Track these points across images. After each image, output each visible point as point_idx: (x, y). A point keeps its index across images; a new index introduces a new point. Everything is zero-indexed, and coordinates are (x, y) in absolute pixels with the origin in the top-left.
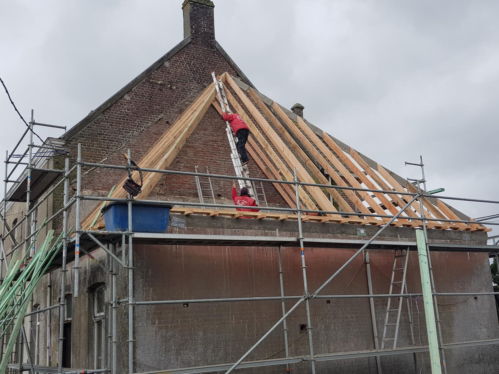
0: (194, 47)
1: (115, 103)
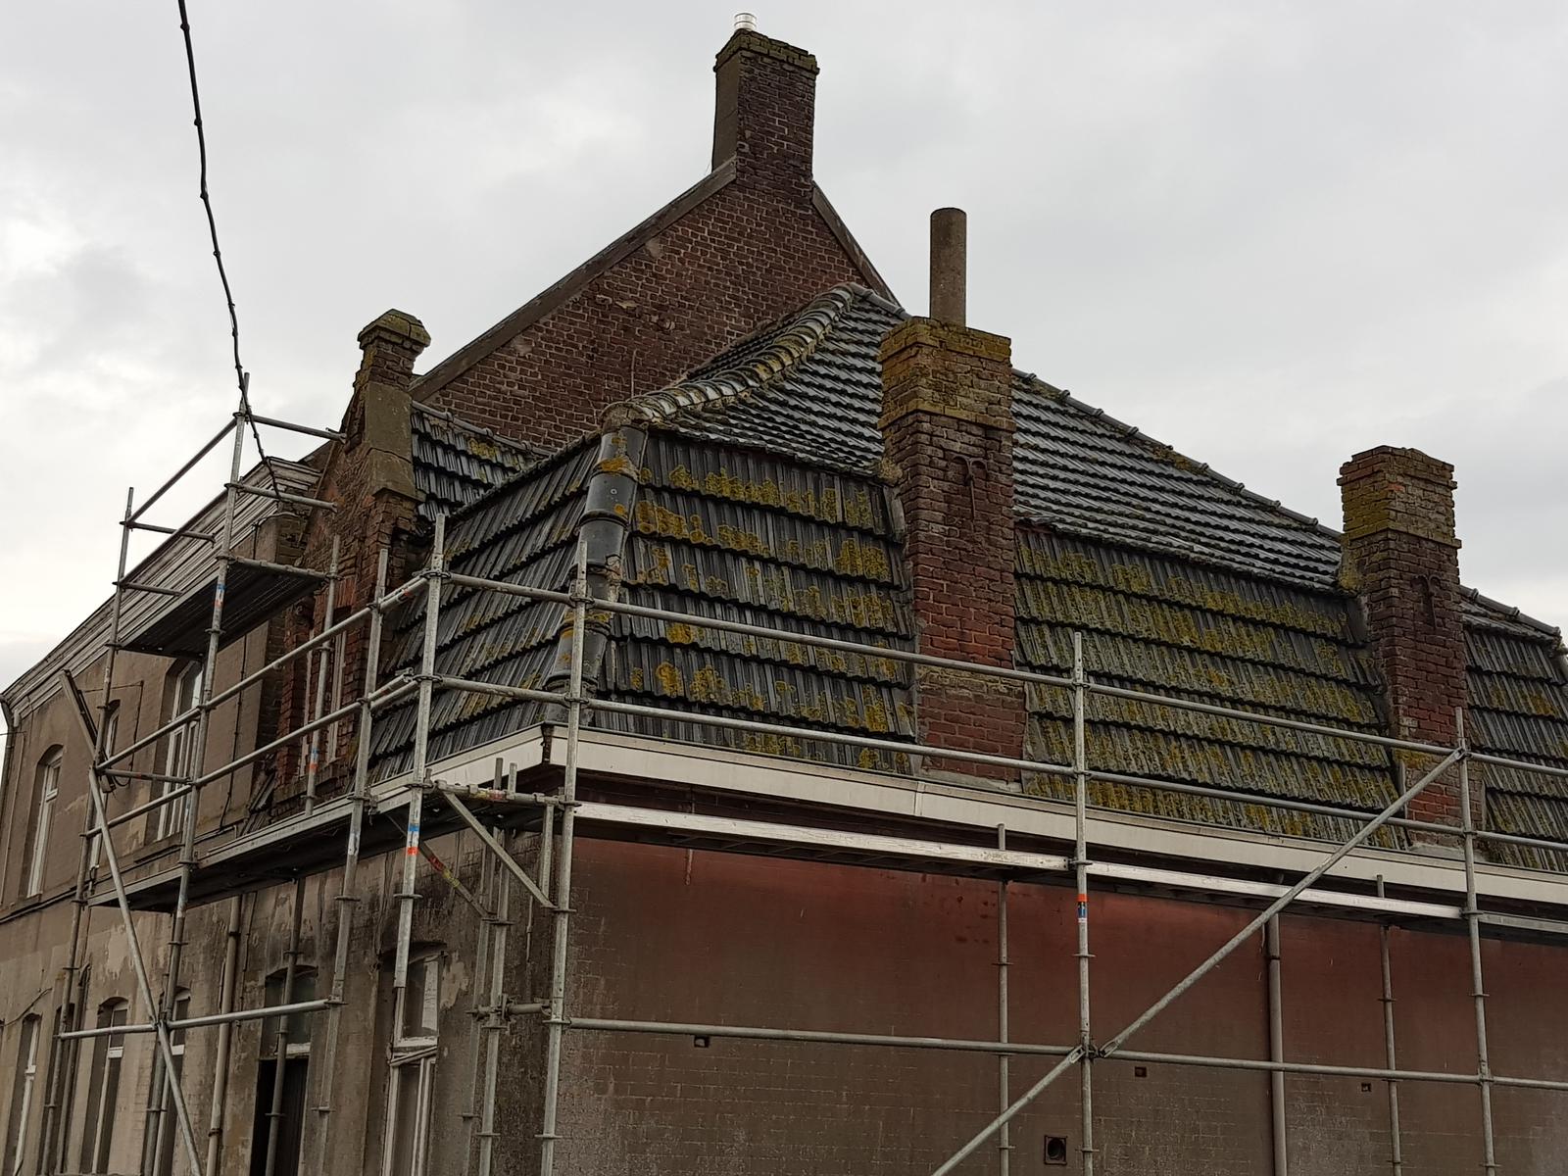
0: (746, 198)
1: (482, 361)
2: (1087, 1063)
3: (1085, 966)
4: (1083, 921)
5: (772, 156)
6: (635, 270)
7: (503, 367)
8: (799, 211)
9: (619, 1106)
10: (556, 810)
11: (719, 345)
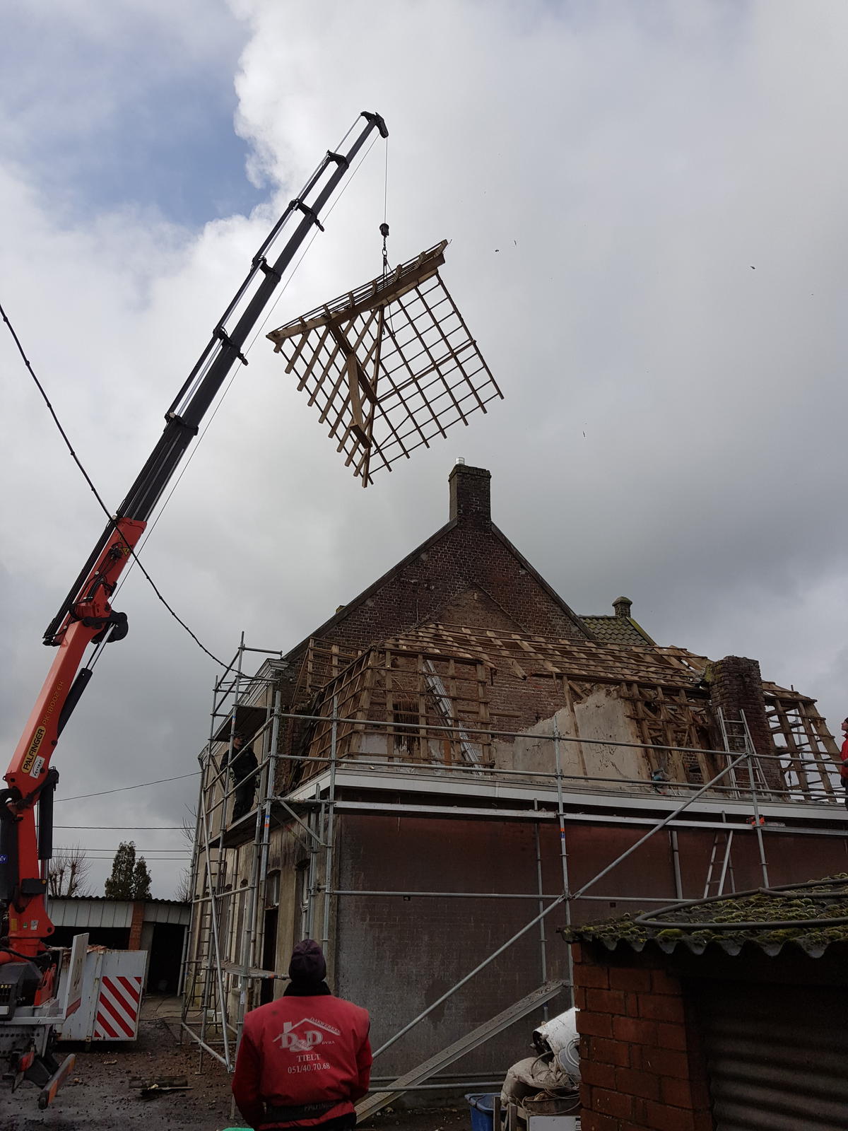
0: (462, 532)
1: (354, 611)
2: (568, 902)
3: (565, 860)
4: (563, 840)
5: (473, 514)
6: (417, 567)
7: (362, 612)
8: (486, 534)
9: (371, 926)
10: (326, 806)
11: (454, 593)
